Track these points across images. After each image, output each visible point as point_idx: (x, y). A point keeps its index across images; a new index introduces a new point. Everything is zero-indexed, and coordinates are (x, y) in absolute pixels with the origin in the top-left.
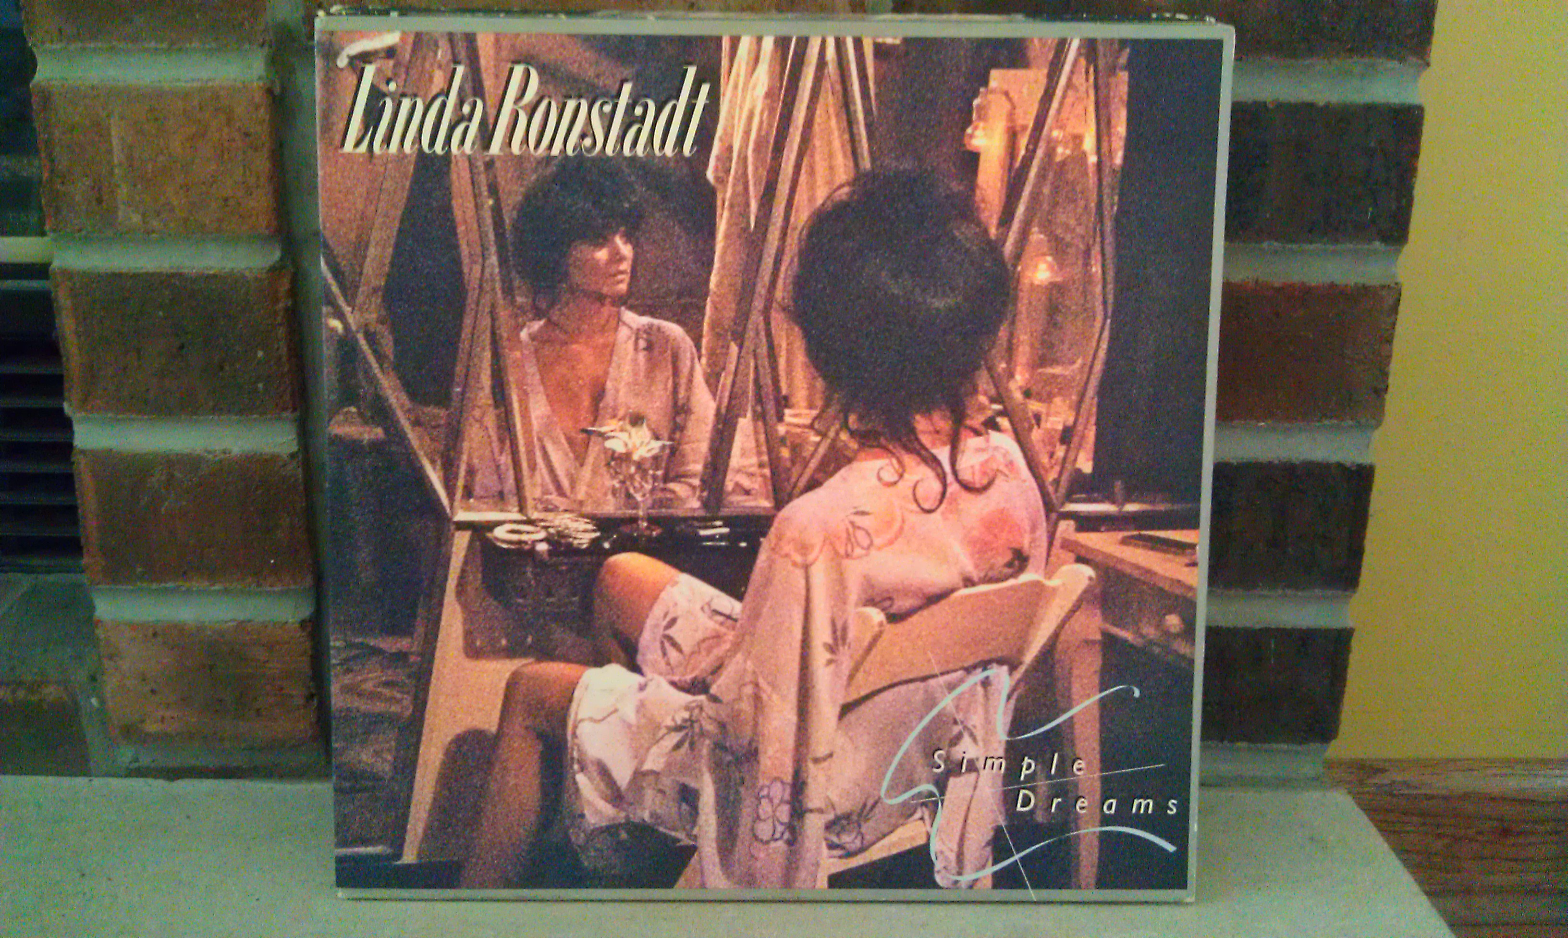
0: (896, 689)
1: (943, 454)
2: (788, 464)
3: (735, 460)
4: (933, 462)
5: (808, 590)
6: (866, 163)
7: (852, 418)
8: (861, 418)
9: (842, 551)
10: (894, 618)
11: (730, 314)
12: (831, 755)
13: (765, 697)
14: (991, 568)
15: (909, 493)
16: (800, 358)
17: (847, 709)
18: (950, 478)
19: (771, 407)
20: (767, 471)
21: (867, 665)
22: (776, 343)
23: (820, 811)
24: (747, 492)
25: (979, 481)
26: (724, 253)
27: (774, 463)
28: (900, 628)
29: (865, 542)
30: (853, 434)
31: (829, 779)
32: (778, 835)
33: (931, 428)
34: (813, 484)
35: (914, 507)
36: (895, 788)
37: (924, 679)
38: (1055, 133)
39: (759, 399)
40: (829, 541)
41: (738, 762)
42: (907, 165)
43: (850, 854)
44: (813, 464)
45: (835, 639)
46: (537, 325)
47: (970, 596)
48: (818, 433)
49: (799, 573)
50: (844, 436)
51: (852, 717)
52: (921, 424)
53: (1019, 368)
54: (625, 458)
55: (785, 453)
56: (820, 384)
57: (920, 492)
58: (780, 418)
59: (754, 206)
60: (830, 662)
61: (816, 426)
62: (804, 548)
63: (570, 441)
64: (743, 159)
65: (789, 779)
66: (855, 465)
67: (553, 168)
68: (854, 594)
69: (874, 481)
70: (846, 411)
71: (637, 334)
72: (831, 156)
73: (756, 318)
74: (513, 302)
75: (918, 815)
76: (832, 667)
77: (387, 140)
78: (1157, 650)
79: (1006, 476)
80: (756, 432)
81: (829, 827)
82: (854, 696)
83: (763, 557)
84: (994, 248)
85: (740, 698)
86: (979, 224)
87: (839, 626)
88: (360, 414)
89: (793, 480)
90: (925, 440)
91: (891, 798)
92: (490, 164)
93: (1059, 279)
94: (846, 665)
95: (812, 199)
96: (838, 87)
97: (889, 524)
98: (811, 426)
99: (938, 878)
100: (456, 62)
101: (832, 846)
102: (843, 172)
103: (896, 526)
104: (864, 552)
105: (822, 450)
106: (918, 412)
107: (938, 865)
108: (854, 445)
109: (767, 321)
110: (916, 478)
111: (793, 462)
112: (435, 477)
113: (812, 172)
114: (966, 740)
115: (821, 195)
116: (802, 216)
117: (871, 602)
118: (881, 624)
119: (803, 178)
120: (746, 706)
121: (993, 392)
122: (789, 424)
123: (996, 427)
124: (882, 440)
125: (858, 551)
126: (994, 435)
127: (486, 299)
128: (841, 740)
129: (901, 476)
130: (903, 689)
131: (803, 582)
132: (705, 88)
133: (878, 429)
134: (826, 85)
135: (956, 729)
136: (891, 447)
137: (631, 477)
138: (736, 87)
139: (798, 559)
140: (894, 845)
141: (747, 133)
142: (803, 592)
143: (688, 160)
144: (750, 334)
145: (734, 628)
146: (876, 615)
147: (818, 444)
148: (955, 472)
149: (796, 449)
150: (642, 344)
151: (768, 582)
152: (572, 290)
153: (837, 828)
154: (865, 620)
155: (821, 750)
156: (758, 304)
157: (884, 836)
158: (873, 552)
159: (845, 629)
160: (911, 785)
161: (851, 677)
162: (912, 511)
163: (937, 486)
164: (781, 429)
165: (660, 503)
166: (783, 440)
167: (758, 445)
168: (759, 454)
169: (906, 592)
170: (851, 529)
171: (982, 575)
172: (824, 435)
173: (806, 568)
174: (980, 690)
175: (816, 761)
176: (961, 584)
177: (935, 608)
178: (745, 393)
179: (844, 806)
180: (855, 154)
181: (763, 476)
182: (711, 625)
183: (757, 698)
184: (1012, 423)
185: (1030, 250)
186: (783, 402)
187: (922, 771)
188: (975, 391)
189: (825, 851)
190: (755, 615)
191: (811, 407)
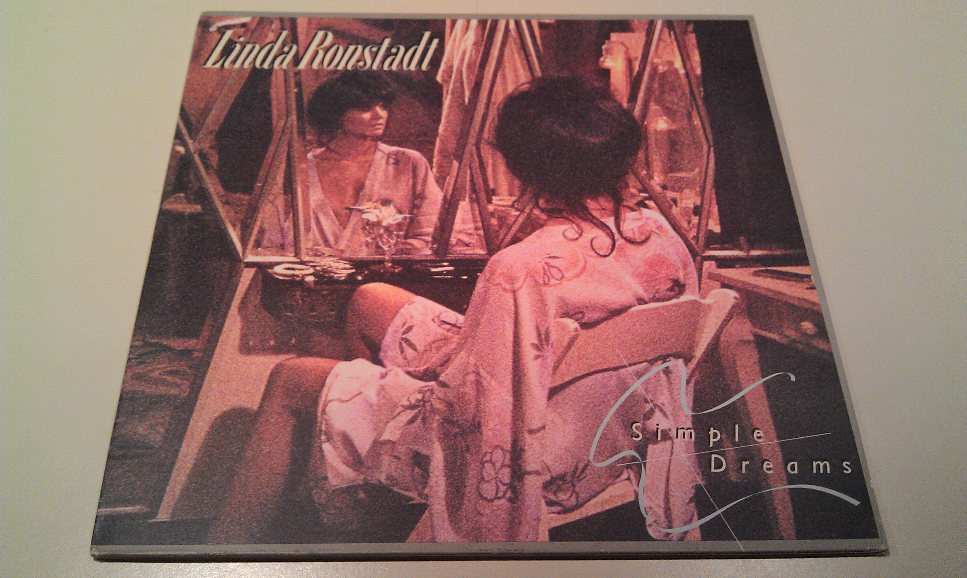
0: (593, 377)
1: (610, 222)
2: (497, 228)
3: (458, 225)
4: (603, 227)
5: (516, 306)
6: (538, 73)
7: (541, 202)
8: (547, 201)
9: (541, 281)
10: (585, 326)
11: (452, 145)
12: (543, 427)
13: (484, 382)
14: (657, 292)
15: (588, 245)
16: (502, 168)
17: (553, 392)
18: (617, 236)
19: (483, 195)
20: (481, 232)
21: (567, 359)
22: (484, 160)
23: (537, 473)
24: (467, 245)
25: (638, 237)
26: (448, 115)
27: (486, 228)
28: (591, 332)
29: (559, 275)
30: (542, 210)
31: (543, 446)
32: (500, 494)
33: (599, 207)
34: (516, 240)
35: (593, 253)
36: (600, 454)
37: (616, 369)
38: (656, 60)
39: (474, 190)
40: (530, 274)
41: (463, 433)
42: (565, 74)
43: (567, 511)
44: (515, 228)
45: (540, 340)
46: (319, 151)
47: (644, 310)
48: (517, 210)
49: (509, 297)
50: (536, 212)
51: (559, 398)
52: (591, 204)
53: (655, 174)
54: (378, 224)
55: (494, 221)
56: (517, 183)
57: (596, 244)
58: (490, 202)
59: (467, 93)
60: (537, 357)
61: (516, 206)
62: (512, 280)
63: (337, 214)
64: (460, 72)
65: (508, 446)
66: (545, 228)
67: (338, 75)
68: (552, 311)
69: (561, 238)
70: (536, 197)
71: (389, 156)
72: (516, 70)
73: (470, 147)
74: (304, 139)
75: (625, 476)
76: (539, 360)
77: (234, 62)
78: (801, 347)
79: (658, 234)
80: (472, 209)
81: (546, 486)
82: (559, 382)
83: (480, 286)
84: (628, 113)
85: (464, 384)
86: (615, 101)
87: (543, 332)
88: (186, 197)
89: (501, 237)
90: (596, 214)
91: (598, 461)
92: (298, 73)
93: (673, 128)
94: (551, 360)
95: (505, 90)
96: (518, 41)
97: (575, 264)
98: (512, 206)
99: (650, 531)
100: (283, 29)
101: (550, 503)
102: (524, 77)
103: (581, 264)
104: (558, 282)
105: (521, 220)
106: (588, 198)
107: (649, 520)
108: (544, 217)
109: (478, 150)
110: (591, 236)
111: (500, 227)
112: (234, 235)
113: (504, 77)
114: (658, 414)
115: (510, 89)
116: (499, 97)
117: (566, 315)
118: (576, 330)
119: (499, 80)
120: (470, 390)
121: (640, 187)
122: (496, 205)
123: (646, 207)
124: (564, 214)
125: (553, 281)
126: (645, 211)
127: (286, 138)
128: (550, 416)
129: (581, 235)
130: (599, 376)
131: (512, 302)
132: (435, 42)
133: (562, 207)
134: (510, 40)
135: (648, 407)
136: (571, 218)
137: (381, 236)
138: (455, 40)
139: (508, 287)
140: (607, 501)
141: (462, 60)
142: (513, 308)
143: (424, 72)
144: (467, 156)
145: (458, 334)
146: (572, 324)
147: (518, 216)
148: (620, 233)
149: (502, 219)
150: (391, 161)
151: (485, 301)
152: (346, 133)
153: (554, 488)
154: (564, 327)
155: (535, 424)
156: (472, 141)
157: (597, 494)
158: (565, 282)
159: (547, 334)
160: (615, 451)
161: (556, 368)
162: (591, 256)
163: (608, 241)
164: (491, 208)
165: (402, 251)
166: (492, 214)
167: (474, 217)
168: (475, 222)
169: (594, 308)
170: (546, 268)
171: (651, 296)
172: (522, 211)
173: (514, 292)
174: (663, 376)
175: (531, 432)
176: (636, 303)
177: (617, 319)
178: (464, 188)
179: (558, 469)
180: (531, 69)
181: (479, 235)
182: (441, 331)
183: (478, 383)
184: (656, 203)
185: (651, 114)
186: (491, 193)
187: (622, 439)
188: (627, 186)
189: (544, 507)
190: (475, 324)
191: (511, 194)
